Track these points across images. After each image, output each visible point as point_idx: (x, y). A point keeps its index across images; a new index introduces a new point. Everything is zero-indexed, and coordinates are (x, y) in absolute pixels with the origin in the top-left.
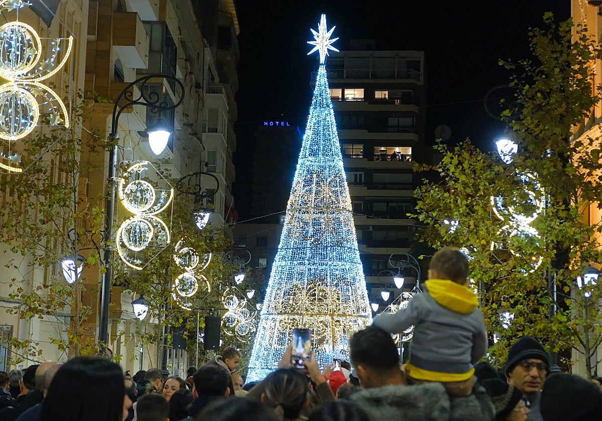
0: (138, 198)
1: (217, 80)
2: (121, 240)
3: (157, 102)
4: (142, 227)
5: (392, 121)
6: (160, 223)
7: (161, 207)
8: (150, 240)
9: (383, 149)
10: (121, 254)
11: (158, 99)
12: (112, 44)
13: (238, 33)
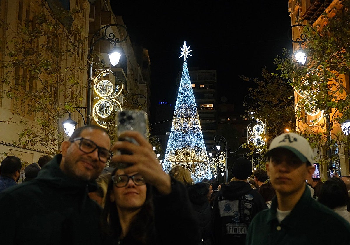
0: (105, 89)
1: (143, 80)
2: (96, 112)
3: (113, 38)
4: (107, 105)
5: (206, 95)
6: (116, 102)
7: (117, 94)
8: (111, 112)
9: (203, 105)
10: (95, 120)
11: (114, 37)
12: (100, 52)
13: (150, 64)
